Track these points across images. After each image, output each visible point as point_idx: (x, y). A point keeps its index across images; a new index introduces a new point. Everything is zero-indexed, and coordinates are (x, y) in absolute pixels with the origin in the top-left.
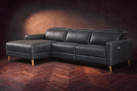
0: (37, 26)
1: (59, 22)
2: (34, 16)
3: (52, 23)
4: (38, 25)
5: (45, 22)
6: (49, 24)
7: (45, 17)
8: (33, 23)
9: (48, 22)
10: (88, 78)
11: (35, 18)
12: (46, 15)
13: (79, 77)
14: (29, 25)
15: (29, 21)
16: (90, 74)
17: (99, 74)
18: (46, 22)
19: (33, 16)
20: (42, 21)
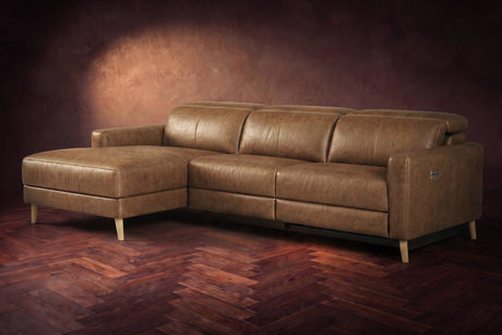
0: (132, 88)
1: (216, 71)
2: (123, 47)
3: (189, 74)
4: (137, 82)
5: (163, 72)
6: (179, 80)
7: (165, 52)
8: (119, 74)
9: (175, 72)
10: (328, 285)
11: (127, 56)
12: (168, 46)
13: (292, 280)
14: (103, 84)
15: (105, 69)
16: (334, 268)
17: (370, 267)
18: (168, 73)
19: (120, 48)
20: (153, 67)
